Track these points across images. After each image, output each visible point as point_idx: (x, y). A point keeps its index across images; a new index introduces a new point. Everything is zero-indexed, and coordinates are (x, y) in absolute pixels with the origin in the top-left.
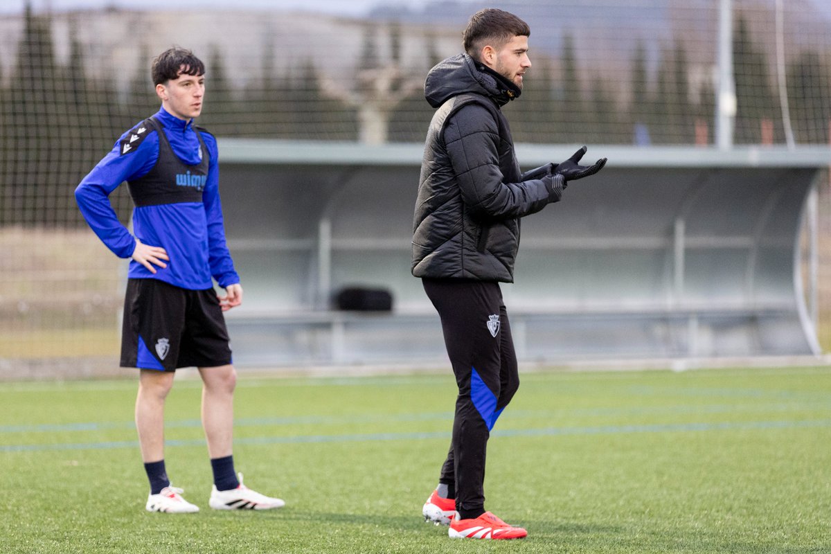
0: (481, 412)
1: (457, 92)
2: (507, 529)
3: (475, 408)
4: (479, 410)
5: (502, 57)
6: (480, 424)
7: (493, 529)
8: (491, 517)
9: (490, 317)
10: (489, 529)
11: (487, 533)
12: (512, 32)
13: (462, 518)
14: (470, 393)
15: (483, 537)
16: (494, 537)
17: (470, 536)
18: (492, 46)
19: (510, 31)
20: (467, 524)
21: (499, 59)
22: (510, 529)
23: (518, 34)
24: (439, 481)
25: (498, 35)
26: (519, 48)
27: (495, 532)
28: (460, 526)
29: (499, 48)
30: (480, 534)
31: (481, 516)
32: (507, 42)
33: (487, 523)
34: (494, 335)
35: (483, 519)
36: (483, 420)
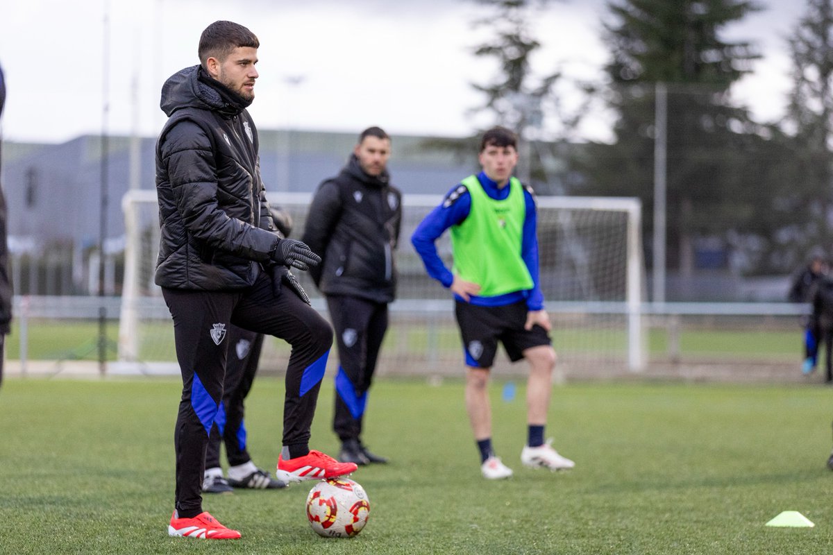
0: (199, 417)
1: (180, 106)
2: (223, 530)
3: (194, 412)
4: (198, 414)
5: (225, 68)
6: (199, 428)
7: (208, 529)
8: (208, 519)
9: (214, 325)
10: (204, 530)
11: (201, 534)
12: (234, 43)
13: (180, 517)
14: (190, 397)
15: (198, 537)
16: (208, 537)
17: (186, 535)
18: (216, 58)
19: (232, 42)
20: (184, 523)
21: (222, 71)
22: (224, 531)
23: (242, 45)
24: (282, 443)
25: (221, 47)
26: (242, 59)
27: (210, 532)
28: (178, 524)
29: (222, 60)
30: (195, 534)
31: (197, 517)
32: (229, 53)
33: (203, 524)
34: (217, 342)
35: (199, 520)
36: (201, 425)
